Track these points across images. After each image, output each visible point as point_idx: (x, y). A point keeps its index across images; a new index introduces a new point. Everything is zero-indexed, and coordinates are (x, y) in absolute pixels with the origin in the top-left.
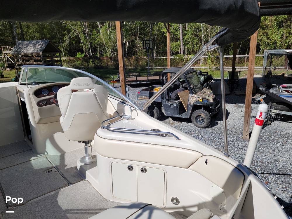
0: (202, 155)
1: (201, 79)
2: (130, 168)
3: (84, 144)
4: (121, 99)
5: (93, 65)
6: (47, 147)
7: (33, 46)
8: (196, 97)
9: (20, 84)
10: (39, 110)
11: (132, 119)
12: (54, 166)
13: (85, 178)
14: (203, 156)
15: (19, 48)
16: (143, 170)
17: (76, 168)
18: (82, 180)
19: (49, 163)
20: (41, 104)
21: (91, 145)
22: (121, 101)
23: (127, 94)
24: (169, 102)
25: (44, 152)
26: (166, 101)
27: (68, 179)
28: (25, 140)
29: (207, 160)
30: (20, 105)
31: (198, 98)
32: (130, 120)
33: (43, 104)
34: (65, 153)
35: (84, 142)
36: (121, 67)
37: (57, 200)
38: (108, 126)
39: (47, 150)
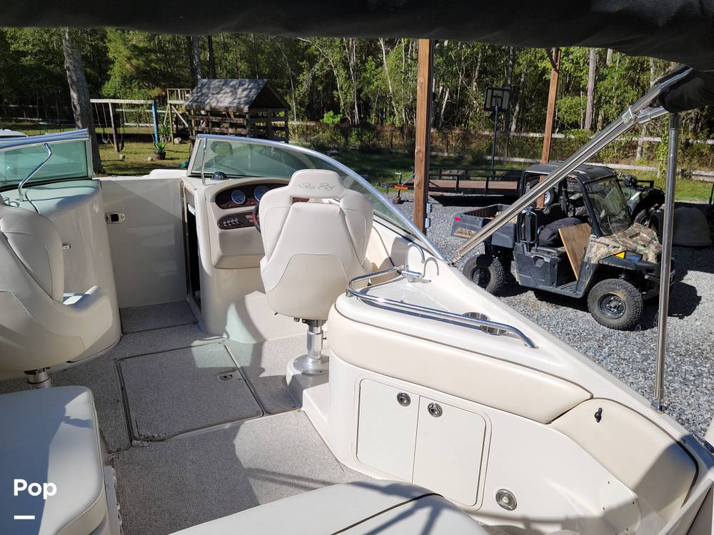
0: (588, 396)
1: (632, 198)
2: (403, 399)
3: (306, 326)
4: (404, 230)
5: (358, 143)
6: (228, 322)
7: (231, 91)
8: (608, 246)
9: (190, 174)
10: (221, 235)
11: (424, 282)
12: (239, 366)
13: (301, 406)
14: (592, 398)
15: (201, 96)
16: (434, 410)
17: (284, 378)
18: (294, 408)
19: (229, 357)
20: (227, 224)
21: (322, 332)
22: (404, 234)
23: (426, 219)
24: (533, 251)
25: (221, 331)
26: (525, 246)
27: (264, 400)
28: (188, 299)
29: (600, 411)
30: (186, 221)
31: (615, 247)
32: (418, 284)
33: (231, 223)
34: (265, 340)
35: (306, 321)
36: (420, 151)
37: (235, 442)
38: (364, 292)
39: (228, 328)
